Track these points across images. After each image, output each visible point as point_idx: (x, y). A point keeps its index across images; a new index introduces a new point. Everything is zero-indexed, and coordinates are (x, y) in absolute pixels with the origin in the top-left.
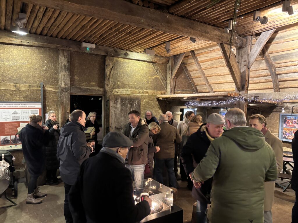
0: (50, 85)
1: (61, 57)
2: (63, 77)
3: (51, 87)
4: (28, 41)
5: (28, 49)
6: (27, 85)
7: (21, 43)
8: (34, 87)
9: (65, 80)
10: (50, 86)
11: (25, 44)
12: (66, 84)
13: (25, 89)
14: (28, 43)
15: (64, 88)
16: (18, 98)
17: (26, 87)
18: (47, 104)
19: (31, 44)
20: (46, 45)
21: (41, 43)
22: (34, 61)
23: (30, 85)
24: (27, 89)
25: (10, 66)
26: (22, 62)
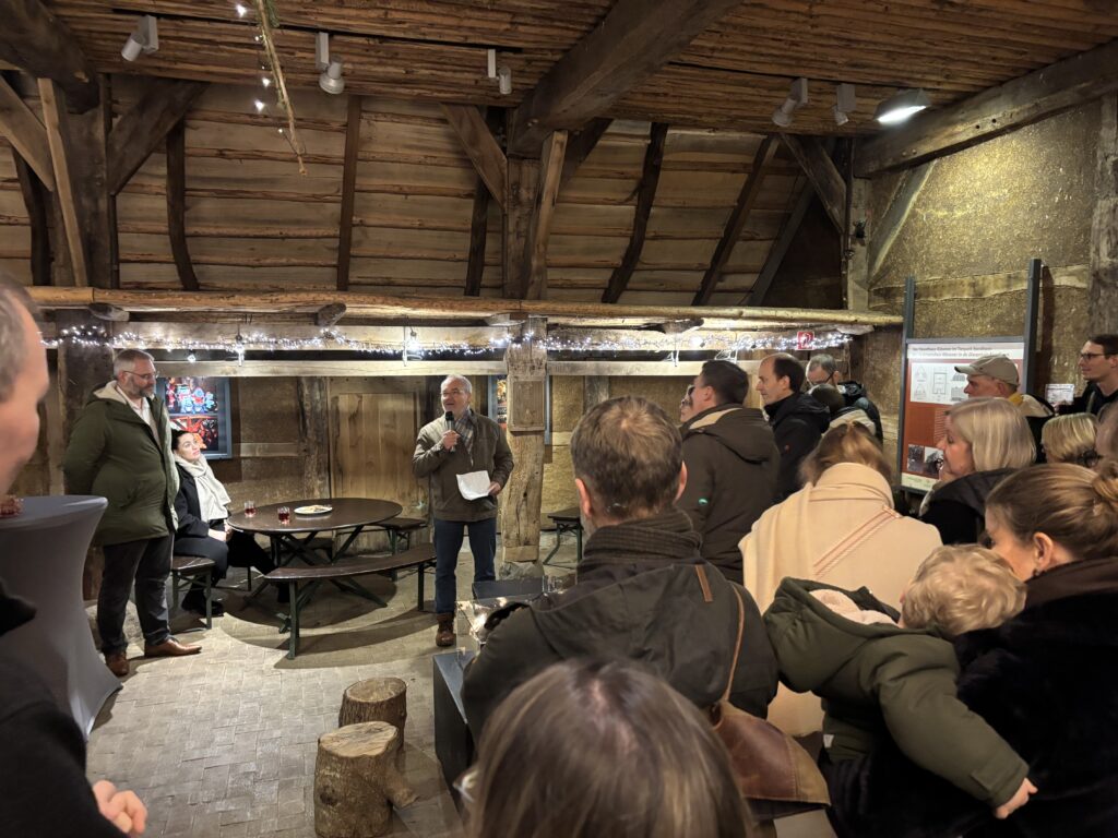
1: (1104, 132)
2: (1105, 221)
3: (1071, 274)
4: (994, 117)
5: (1012, 142)
6: (1002, 275)
7: (979, 132)
8: (1019, 280)
9: (1115, 232)
10: (1070, 269)
11: (989, 128)
12: (1113, 253)
13: (996, 292)
14: (994, 121)
15: (1106, 272)
16: (981, 324)
17: (1000, 283)
18: (1055, 344)
19: (1006, 122)
20: (1045, 103)
21: (1027, 105)
22: (1028, 180)
23: (1009, 277)
24: (1002, 291)
25: (967, 218)
26: (994, 194)
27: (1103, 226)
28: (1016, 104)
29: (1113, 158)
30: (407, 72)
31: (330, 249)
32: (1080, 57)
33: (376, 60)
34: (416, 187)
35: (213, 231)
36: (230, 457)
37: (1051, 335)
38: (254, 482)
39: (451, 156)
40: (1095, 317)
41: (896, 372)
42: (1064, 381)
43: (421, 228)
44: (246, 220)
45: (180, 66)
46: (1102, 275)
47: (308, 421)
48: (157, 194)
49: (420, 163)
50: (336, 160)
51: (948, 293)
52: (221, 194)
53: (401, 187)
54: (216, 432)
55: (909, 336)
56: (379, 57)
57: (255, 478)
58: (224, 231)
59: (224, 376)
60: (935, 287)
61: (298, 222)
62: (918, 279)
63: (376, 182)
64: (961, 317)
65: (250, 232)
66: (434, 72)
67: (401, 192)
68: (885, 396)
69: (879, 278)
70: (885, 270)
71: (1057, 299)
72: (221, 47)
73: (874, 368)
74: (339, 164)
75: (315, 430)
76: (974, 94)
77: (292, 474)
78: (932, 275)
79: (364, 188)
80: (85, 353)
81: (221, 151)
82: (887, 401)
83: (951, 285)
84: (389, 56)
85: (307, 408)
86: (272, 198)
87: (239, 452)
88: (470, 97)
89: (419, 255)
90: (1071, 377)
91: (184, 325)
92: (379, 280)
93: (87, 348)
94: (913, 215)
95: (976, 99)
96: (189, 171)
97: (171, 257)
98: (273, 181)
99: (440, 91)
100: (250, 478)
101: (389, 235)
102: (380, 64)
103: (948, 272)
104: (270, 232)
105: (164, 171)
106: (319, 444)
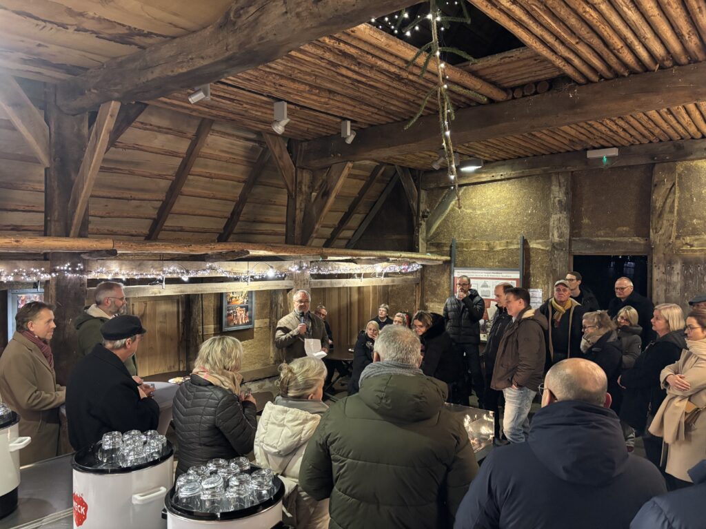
0: (538, 239)
1: (553, 188)
2: (556, 223)
3: (538, 243)
4: (501, 173)
6: (504, 241)
7: (493, 179)
8: (513, 244)
9: (561, 228)
10: (538, 241)
11: (499, 178)
12: (560, 236)
13: (501, 248)
14: (502, 175)
15: (557, 244)
16: (493, 262)
17: (503, 244)
18: (531, 272)
19: (507, 177)
20: (527, 171)
21: (519, 172)
22: (515, 202)
23: (507, 242)
24: (504, 248)
25: (483, 214)
26: (498, 206)
27: (555, 225)
28: (514, 170)
29: (557, 199)
31: (155, 208)
32: (544, 156)
34: (218, 175)
37: (529, 268)
39: (243, 159)
40: (553, 262)
41: (444, 282)
42: (537, 288)
43: (213, 198)
46: (555, 245)
49: (226, 161)
51: (474, 247)
53: (211, 174)
55: (455, 266)
59: (153, 295)
60: (466, 244)
61: (142, 190)
62: (457, 239)
63: (199, 170)
64: (481, 259)
67: (209, 176)
68: (438, 294)
69: (433, 237)
70: (437, 234)
71: (531, 254)
73: (431, 281)
74: (181, 157)
76: (491, 162)
78: (465, 238)
80: (69, 283)
82: (439, 296)
83: (475, 244)
86: (133, 174)
90: (540, 286)
91: (131, 262)
93: (70, 279)
94: (453, 210)
95: (492, 164)
98: (137, 164)
103: (474, 237)
104: (125, 196)
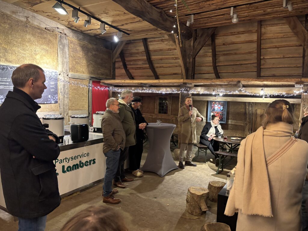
30: (264, 11)
31: (254, 67)
33: (253, 10)
34: (281, 45)
35: (223, 64)
36: (225, 123)
38: (231, 131)
43: (284, 58)
44: (231, 61)
45: (207, 25)
47: (247, 116)
48: (210, 56)
49: (282, 37)
50: (255, 41)
52: (224, 55)
54: (223, 116)
56: (253, 9)
57: (232, 130)
58: (225, 64)
61: (245, 60)
63: (268, 45)
65: (232, 64)
66: (273, 9)
67: (276, 47)
72: (212, 17)
74: (256, 42)
75: (249, 118)
77: (241, 130)
79: (264, 48)
80: (184, 94)
81: (224, 43)
84: (256, 8)
85: (247, 112)
86: (237, 54)
87: (228, 122)
88: (291, 14)
89: (284, 66)
91: (205, 88)
92: (271, 75)
96: (217, 50)
97: (213, 72)
98: (237, 49)
99: (280, 14)
100: (231, 129)
101: (273, 61)
102: (255, 11)
104: (237, 63)
105: (211, 51)
106: (249, 122)
